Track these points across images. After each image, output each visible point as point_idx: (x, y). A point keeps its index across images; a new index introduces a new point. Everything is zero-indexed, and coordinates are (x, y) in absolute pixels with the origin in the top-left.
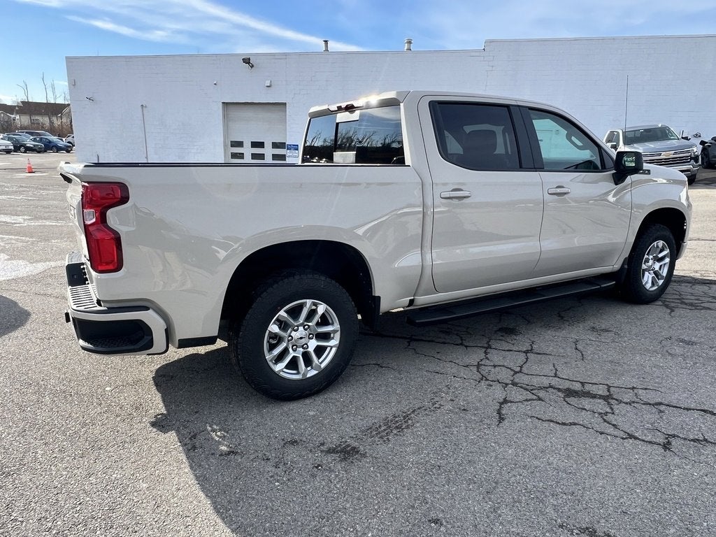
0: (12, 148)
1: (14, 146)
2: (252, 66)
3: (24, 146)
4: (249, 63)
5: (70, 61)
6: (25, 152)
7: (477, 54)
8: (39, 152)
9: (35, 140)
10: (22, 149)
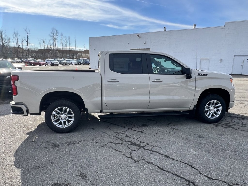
0: (77, 63)
1: (78, 63)
2: (140, 37)
3: (80, 63)
4: (139, 36)
5: (90, 38)
6: (80, 65)
7: (222, 28)
8: (84, 65)
9: (83, 61)
10: (80, 64)
